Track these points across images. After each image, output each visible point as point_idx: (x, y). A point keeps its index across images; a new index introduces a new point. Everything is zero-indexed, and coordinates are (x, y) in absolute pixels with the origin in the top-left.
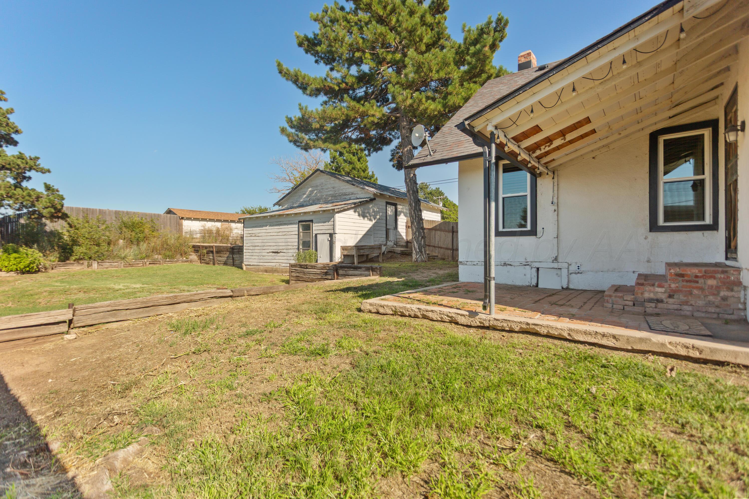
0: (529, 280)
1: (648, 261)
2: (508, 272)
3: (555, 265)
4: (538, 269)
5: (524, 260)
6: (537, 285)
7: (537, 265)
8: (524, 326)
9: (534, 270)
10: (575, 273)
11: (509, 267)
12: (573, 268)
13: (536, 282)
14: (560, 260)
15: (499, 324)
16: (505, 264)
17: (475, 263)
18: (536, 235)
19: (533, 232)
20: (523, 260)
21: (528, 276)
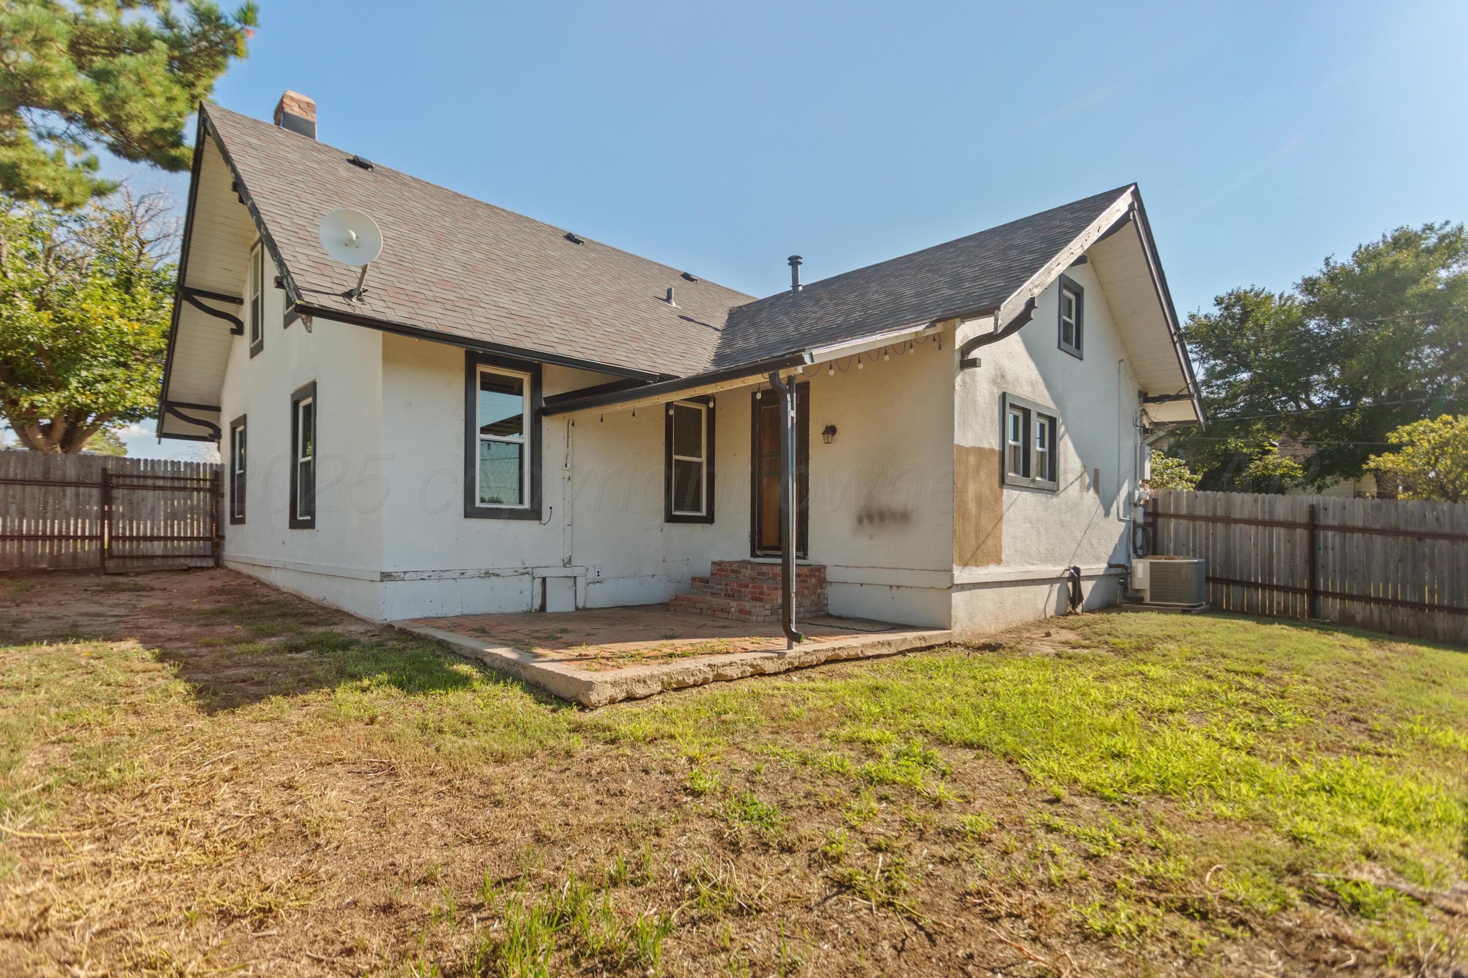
0: (529, 601)
1: (664, 561)
2: (492, 589)
3: (568, 572)
4: (544, 580)
5: (520, 565)
6: (543, 607)
7: (542, 572)
8: (830, 654)
9: (538, 582)
10: (594, 583)
11: (493, 578)
12: (592, 575)
13: (539, 603)
14: (574, 563)
15: (808, 659)
16: (488, 574)
17: (425, 576)
18: (540, 519)
19: (535, 513)
20: (518, 565)
21: (527, 594)
